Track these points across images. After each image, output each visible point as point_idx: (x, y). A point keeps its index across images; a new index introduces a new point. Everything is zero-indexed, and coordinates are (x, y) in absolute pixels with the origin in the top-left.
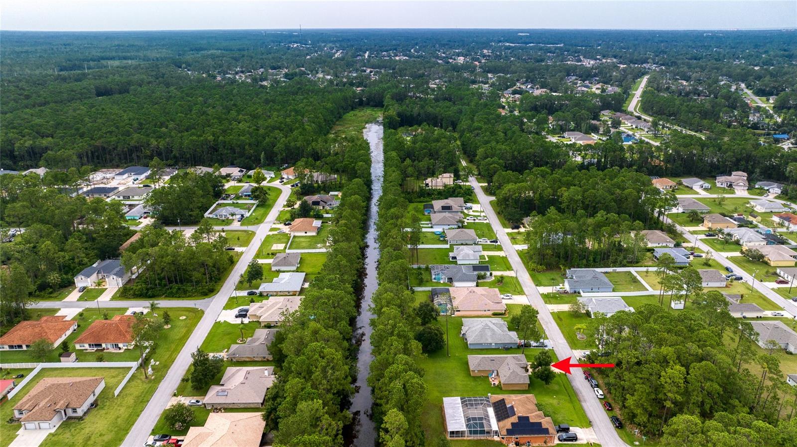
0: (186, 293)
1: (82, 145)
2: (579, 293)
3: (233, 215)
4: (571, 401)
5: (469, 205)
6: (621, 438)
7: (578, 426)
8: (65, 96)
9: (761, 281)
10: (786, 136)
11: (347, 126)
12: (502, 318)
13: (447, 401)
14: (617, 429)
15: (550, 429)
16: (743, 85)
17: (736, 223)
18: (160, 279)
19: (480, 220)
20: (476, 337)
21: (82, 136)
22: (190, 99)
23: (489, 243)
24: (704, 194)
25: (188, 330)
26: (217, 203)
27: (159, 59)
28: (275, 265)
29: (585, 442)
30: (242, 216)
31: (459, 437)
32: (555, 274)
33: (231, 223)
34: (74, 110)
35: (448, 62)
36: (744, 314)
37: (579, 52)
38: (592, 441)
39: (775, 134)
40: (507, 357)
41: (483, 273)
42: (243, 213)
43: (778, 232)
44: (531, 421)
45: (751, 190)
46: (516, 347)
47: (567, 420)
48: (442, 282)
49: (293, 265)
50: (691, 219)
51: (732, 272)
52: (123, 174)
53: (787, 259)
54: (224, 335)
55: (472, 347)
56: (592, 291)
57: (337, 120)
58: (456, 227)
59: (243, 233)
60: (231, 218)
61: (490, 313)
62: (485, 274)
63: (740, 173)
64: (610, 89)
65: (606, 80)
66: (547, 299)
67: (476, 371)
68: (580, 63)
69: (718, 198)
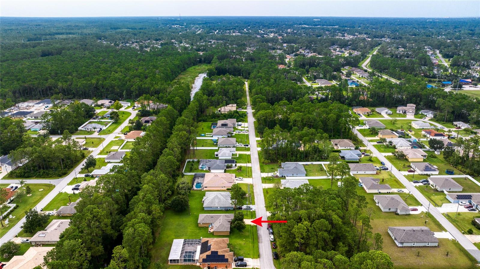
0: (49, 175)
1: (16, 85)
2: (285, 177)
3: (94, 128)
4: (253, 243)
5: (240, 123)
6: (275, 265)
7: (250, 258)
8: (20, 56)
9: (400, 171)
10: (450, 83)
11: (186, 75)
12: (230, 192)
13: (175, 241)
14: (274, 260)
15: (229, 259)
16: (438, 51)
17: (398, 135)
18: (34, 167)
19: (243, 132)
20: (208, 203)
21: (18, 80)
22: (95, 58)
23: (243, 146)
24: (387, 117)
25: (41, 197)
26: (89, 121)
27: (90, 34)
28: (107, 159)
29: (251, 267)
30: (101, 129)
31: (176, 263)
32: (274, 166)
33: (93, 133)
34: (22, 65)
35: (263, 37)
36: (379, 191)
37: (345, 31)
38: (256, 267)
39: (444, 81)
40: (221, 215)
41: (230, 164)
42: (101, 127)
43: (421, 141)
44: (219, 254)
45: (416, 115)
46: (232, 209)
47: (246, 254)
48: (205, 170)
49: (118, 159)
50: (372, 132)
51: (384, 165)
52: (40, 104)
53: (418, 157)
54: (61, 200)
55: (205, 209)
56: (293, 176)
57: (182, 72)
58: (226, 136)
59: (98, 139)
60: (94, 130)
61: (225, 189)
62: (232, 165)
63: (412, 105)
64: (355, 53)
65: (354, 48)
66: (264, 181)
67: (201, 224)
68: (343, 38)
69: (393, 120)
